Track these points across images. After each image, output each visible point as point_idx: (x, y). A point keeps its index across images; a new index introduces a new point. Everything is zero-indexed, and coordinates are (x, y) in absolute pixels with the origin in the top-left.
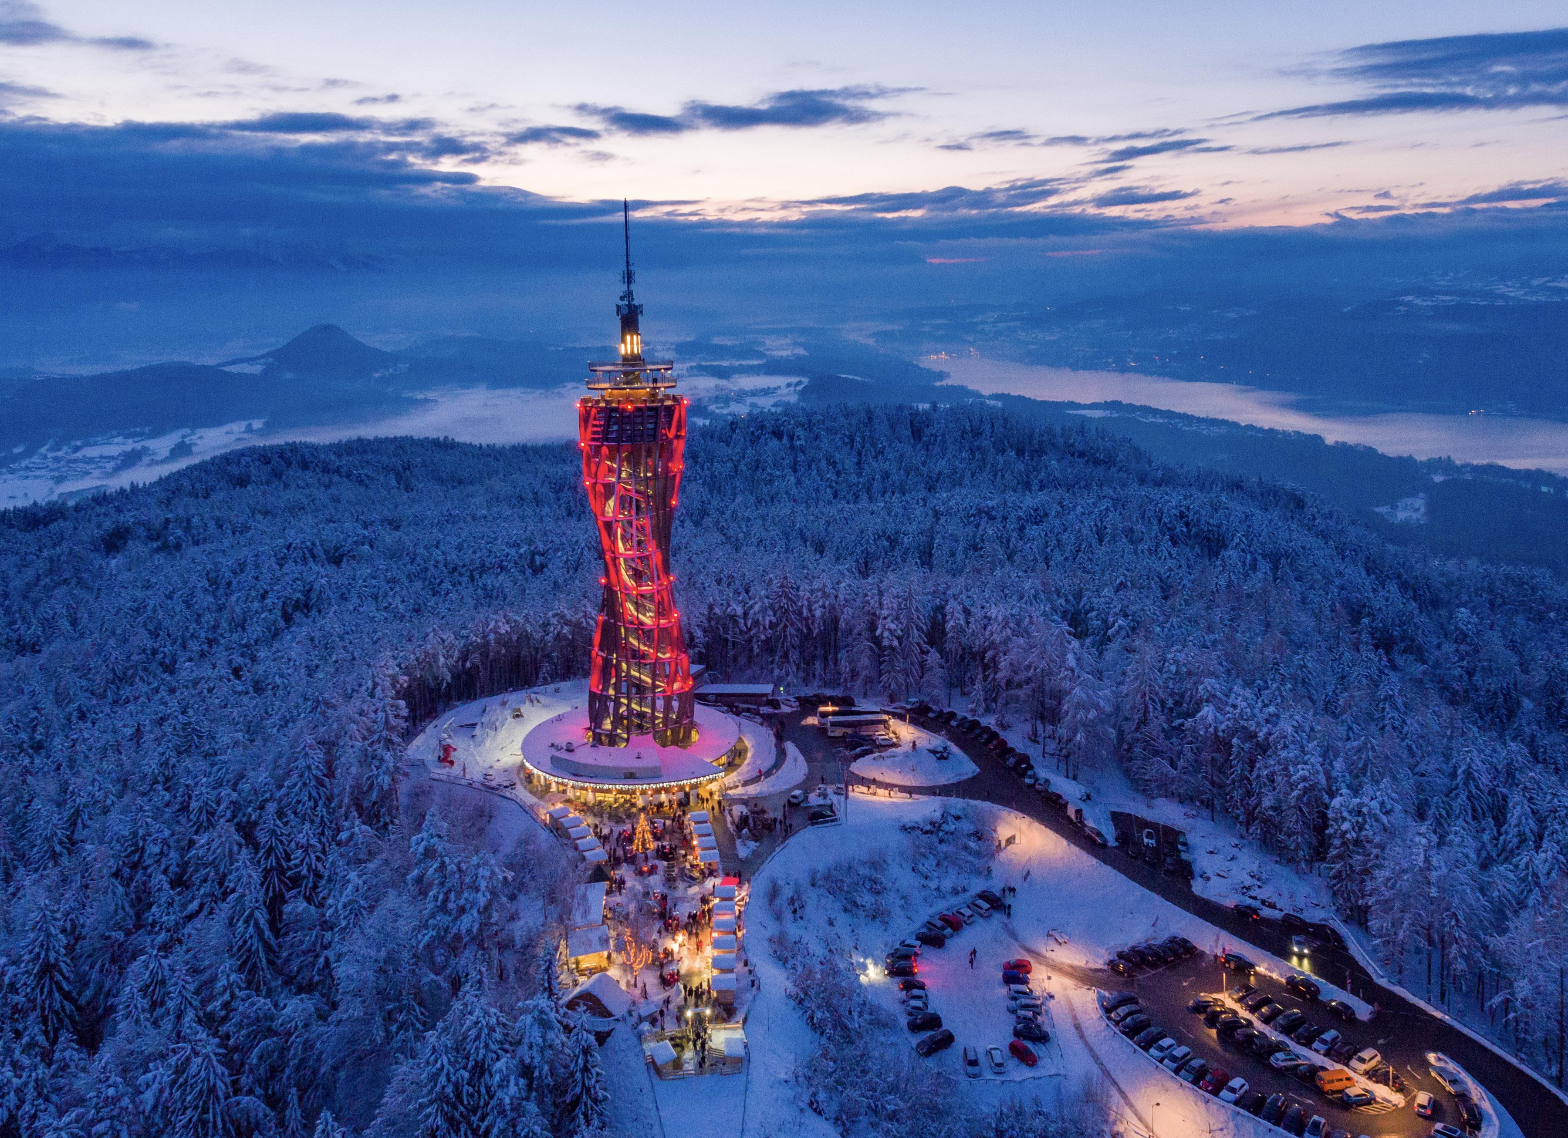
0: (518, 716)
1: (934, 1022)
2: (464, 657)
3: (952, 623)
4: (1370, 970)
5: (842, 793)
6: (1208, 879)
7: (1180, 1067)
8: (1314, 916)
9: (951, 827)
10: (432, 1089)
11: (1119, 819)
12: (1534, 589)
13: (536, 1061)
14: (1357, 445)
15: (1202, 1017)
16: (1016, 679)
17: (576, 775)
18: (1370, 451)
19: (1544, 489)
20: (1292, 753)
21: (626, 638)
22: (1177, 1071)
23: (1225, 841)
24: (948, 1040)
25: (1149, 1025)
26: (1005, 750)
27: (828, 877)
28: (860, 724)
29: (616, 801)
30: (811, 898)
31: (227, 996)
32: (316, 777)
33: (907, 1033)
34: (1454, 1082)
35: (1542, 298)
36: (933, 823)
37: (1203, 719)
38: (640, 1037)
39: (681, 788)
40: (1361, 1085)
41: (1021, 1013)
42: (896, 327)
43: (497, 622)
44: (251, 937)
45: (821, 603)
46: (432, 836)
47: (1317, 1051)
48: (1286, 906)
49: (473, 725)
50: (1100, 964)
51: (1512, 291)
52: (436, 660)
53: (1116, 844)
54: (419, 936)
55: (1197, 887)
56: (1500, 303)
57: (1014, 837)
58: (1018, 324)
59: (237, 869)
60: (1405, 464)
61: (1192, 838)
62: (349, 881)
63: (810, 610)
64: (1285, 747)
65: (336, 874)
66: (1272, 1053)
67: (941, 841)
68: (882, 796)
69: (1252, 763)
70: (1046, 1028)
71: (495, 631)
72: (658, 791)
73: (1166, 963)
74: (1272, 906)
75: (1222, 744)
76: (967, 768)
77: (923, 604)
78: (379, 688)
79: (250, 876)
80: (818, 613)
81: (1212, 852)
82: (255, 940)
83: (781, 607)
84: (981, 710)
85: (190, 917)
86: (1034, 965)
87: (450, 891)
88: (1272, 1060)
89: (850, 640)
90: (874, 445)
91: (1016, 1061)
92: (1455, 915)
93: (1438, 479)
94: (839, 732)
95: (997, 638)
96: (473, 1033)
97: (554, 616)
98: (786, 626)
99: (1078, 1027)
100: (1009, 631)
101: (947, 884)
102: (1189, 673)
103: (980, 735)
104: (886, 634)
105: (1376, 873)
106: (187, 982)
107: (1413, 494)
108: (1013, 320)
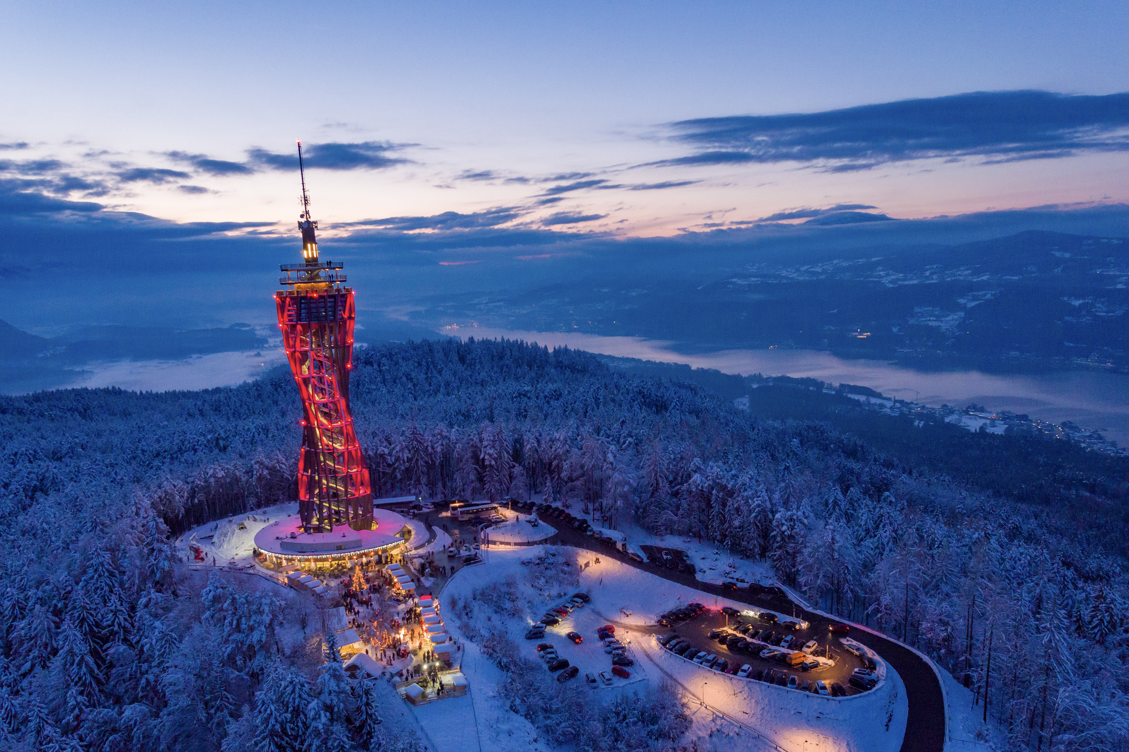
0: (243, 528)
1: (564, 664)
2: (193, 494)
3: (529, 446)
4: (802, 605)
5: (477, 548)
6: (705, 572)
7: (713, 664)
8: (767, 583)
9: (551, 560)
10: (266, 728)
11: (645, 548)
12: (822, 433)
13: (335, 702)
14: (709, 369)
15: (717, 640)
16: (575, 475)
17: (302, 552)
18: (717, 373)
19: (811, 388)
20: (749, 493)
21: (324, 462)
22: (711, 667)
23: (709, 552)
24: (575, 671)
25: (689, 648)
26: (571, 520)
27: (483, 594)
28: (478, 511)
29: (331, 566)
30: (476, 607)
31: (77, 711)
32: (108, 571)
33: (549, 673)
34: (858, 649)
35: (807, 278)
36: (540, 559)
37: (694, 482)
38: (395, 686)
39: (376, 553)
40: (810, 659)
41: (614, 652)
42: (421, 308)
43: (215, 469)
44: (85, 674)
45: (440, 442)
46: (217, 588)
47: (783, 647)
48: (750, 580)
49: (211, 537)
50: (653, 623)
51: (789, 273)
52: (174, 497)
53: (648, 561)
54: (224, 649)
55: (699, 577)
56: (785, 281)
57: (588, 563)
58: (502, 303)
59: (65, 631)
60: (736, 380)
61: (690, 553)
62: (155, 628)
63: (433, 448)
64: (745, 490)
65: (144, 624)
66: (761, 650)
67: (546, 569)
68: (502, 548)
69: (724, 505)
70: (631, 658)
71: (214, 476)
72: (360, 556)
73: (690, 617)
74: (743, 581)
75: (705, 497)
76: (551, 531)
77: (508, 437)
78: (143, 510)
79: (75, 635)
80: (439, 449)
81: (703, 558)
82: (88, 676)
83: (413, 448)
84: (551, 499)
85: (24, 675)
86: (616, 628)
87: (241, 617)
88: (761, 654)
89: (461, 465)
90: (435, 367)
91: (618, 677)
92: (847, 567)
93: (755, 386)
94: (466, 517)
95: (561, 451)
96: (289, 689)
97: (256, 463)
98: (417, 460)
99: (648, 656)
100: (567, 446)
101: (554, 592)
102: (682, 458)
103: (553, 512)
104: (487, 457)
105: (804, 550)
106: (42, 708)
107: (742, 396)
108: (499, 301)
